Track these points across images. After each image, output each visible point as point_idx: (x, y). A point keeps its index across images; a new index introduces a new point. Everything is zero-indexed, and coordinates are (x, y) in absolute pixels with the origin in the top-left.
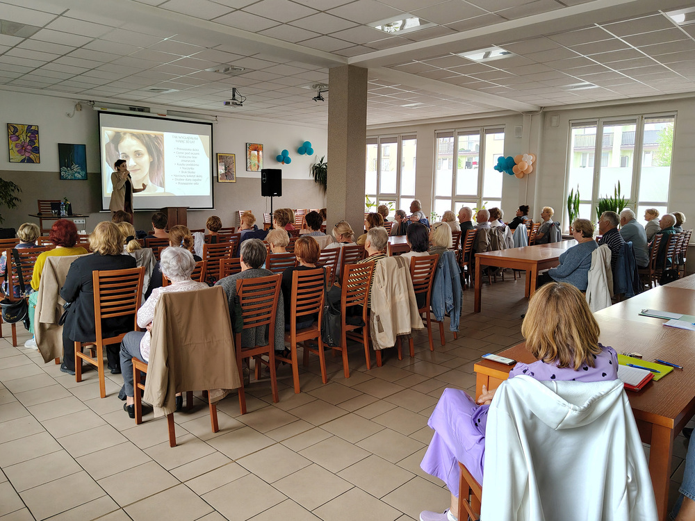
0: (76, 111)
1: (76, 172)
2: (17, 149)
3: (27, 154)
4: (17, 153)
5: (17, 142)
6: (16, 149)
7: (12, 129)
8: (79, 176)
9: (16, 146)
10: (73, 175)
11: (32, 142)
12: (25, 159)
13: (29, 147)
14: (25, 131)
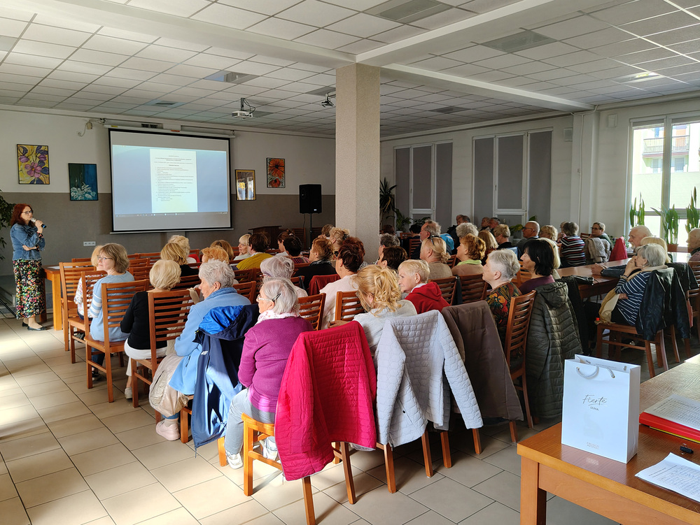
0: (86, 130)
1: (86, 193)
2: (26, 170)
3: (37, 175)
4: (26, 174)
5: (27, 163)
7: (22, 150)
8: (90, 197)
9: (26, 168)
10: (83, 195)
11: (41, 163)
12: (34, 180)
13: (39, 168)
14: (35, 152)
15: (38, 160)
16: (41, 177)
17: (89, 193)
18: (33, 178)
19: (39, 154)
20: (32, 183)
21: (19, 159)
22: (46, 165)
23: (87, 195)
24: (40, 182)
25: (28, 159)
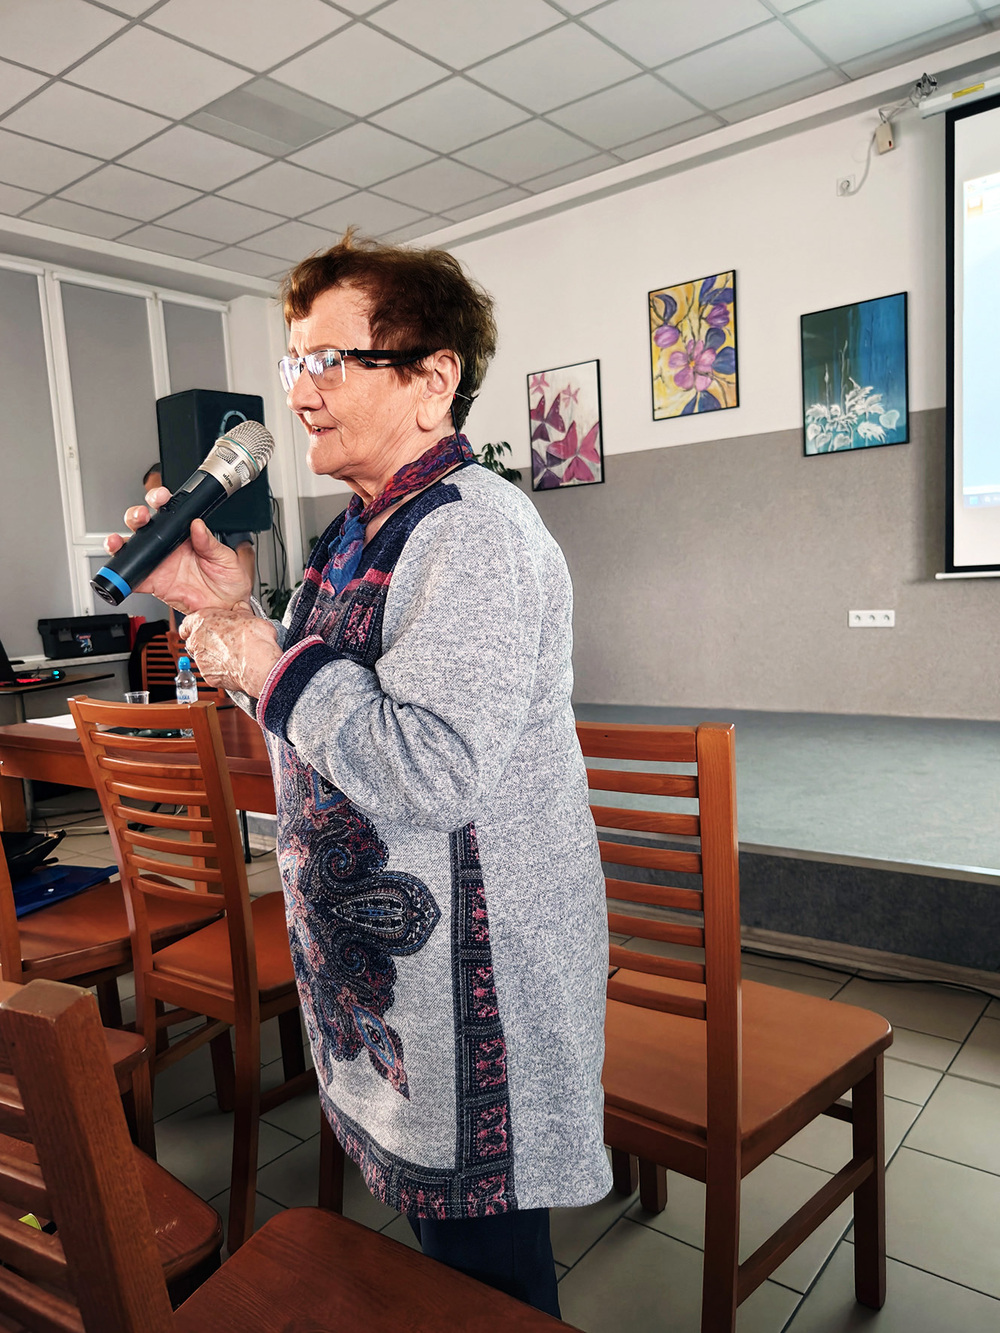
0: (874, 158)
1: (863, 418)
2: (674, 372)
3: (701, 383)
4: (673, 384)
5: (674, 348)
6: (669, 375)
7: (661, 306)
8: (871, 431)
9: (672, 363)
10: (850, 430)
11: (716, 333)
12: (695, 399)
13: (708, 358)
14: (696, 303)
15: (705, 327)
16: (714, 387)
17: (874, 419)
18: (691, 395)
19: (710, 307)
20: (688, 412)
21: (654, 338)
22: (729, 342)
23: (864, 427)
24: (708, 404)
25: (677, 331)
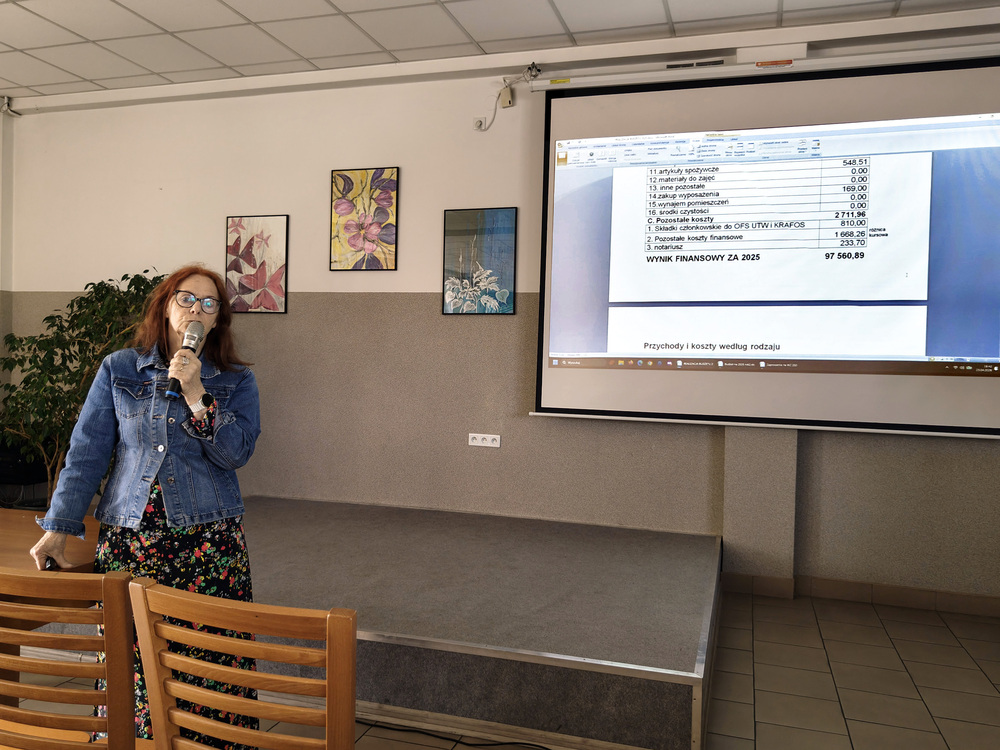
0: (500, 110)
1: (484, 292)
2: (348, 235)
3: (369, 247)
4: (347, 245)
5: (349, 217)
6: (345, 236)
7: (341, 183)
8: (492, 304)
9: (347, 228)
10: (475, 299)
11: (382, 212)
12: (363, 259)
13: (375, 230)
14: (368, 187)
15: (374, 206)
16: (378, 253)
17: (492, 294)
18: (361, 255)
19: (378, 191)
20: (357, 268)
21: (333, 207)
22: (392, 220)
23: (485, 299)
24: (373, 265)
25: (352, 205)
